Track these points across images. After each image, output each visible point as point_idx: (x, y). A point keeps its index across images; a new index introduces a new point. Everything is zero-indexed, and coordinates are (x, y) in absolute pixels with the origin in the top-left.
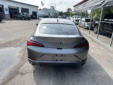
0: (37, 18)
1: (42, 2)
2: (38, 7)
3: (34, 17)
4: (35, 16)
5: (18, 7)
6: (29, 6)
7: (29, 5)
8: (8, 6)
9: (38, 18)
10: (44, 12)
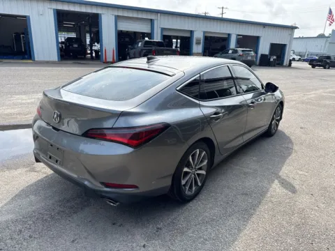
0: (284, 64)
1: (330, 12)
2: (296, 28)
3: (272, 60)
4: (275, 57)
5: (228, 32)
6: (261, 28)
7: (264, 25)
8: (204, 32)
9: (286, 62)
10: (328, 44)
